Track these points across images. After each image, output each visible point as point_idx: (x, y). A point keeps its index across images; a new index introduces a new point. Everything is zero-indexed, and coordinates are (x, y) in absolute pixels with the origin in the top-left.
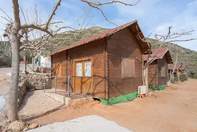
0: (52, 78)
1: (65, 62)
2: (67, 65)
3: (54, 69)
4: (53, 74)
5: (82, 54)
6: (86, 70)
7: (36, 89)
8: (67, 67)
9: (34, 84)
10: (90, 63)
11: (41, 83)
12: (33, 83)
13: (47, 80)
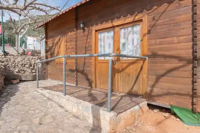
0: (47, 63)
1: (72, 34)
2: (76, 38)
3: (51, 48)
4: (49, 56)
5: (114, 13)
6: (124, 45)
7: (21, 81)
8: (76, 42)
9: (19, 72)
10: (137, 28)
11: (30, 71)
12: (17, 70)
13: (40, 66)
